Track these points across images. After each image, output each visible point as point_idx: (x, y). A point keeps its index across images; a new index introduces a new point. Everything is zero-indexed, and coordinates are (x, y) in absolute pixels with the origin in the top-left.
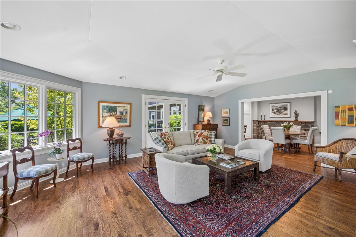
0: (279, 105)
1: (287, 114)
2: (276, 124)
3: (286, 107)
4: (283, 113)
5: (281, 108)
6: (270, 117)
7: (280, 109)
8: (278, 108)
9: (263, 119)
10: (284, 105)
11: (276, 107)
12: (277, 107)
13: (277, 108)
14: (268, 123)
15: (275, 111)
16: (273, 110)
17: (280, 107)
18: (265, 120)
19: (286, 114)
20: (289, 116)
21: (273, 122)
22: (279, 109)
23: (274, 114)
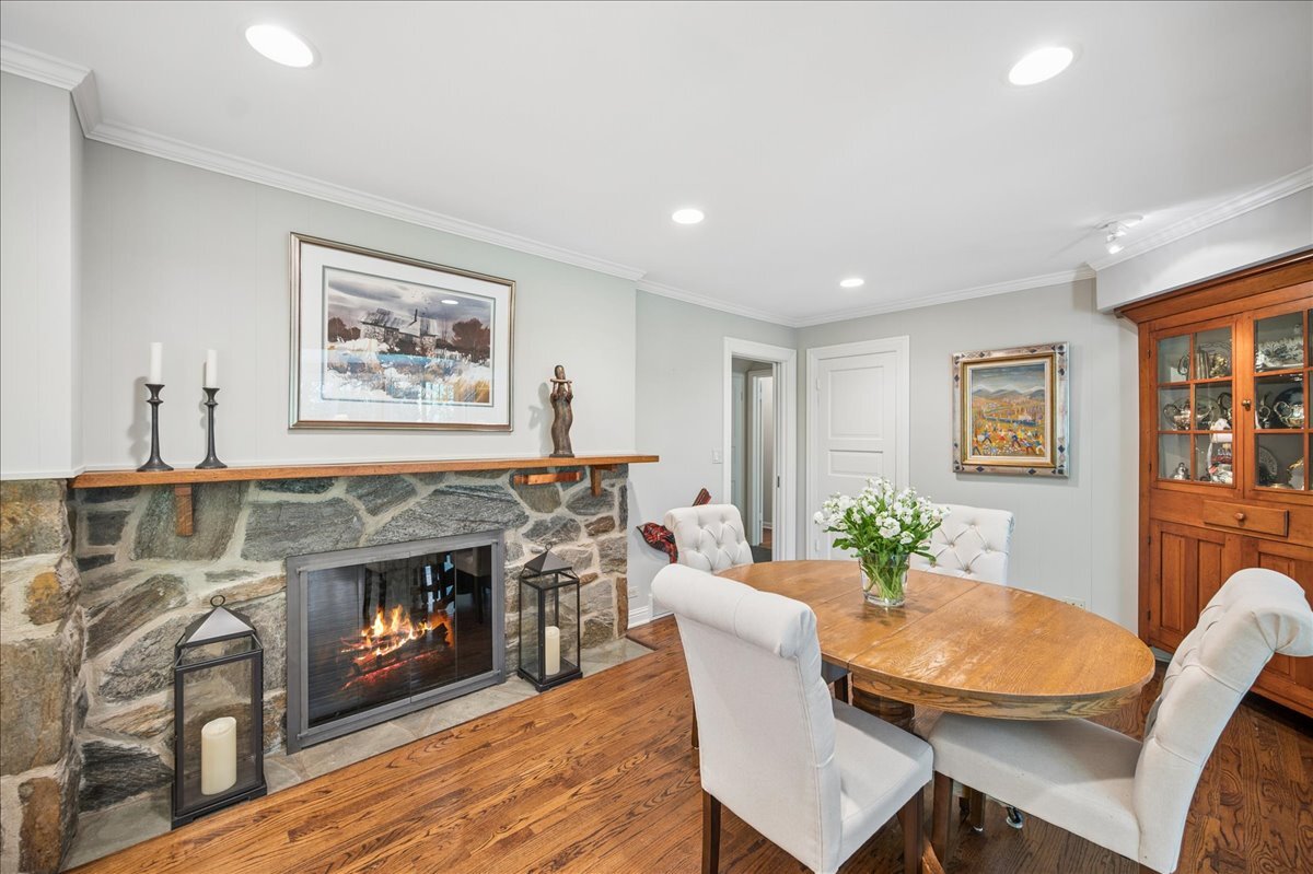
0: (414, 289)
1: (486, 399)
2: (374, 512)
3: (475, 324)
4: (454, 378)
5: (435, 328)
6: (302, 426)
7: (424, 333)
8: (405, 316)
9: (183, 455)
10: (467, 303)
11: (376, 305)
12: (390, 297)
13: (397, 313)
14: (258, 507)
15: (368, 348)
16: (339, 330)
17: (421, 314)
18: (211, 460)
19: (481, 396)
20: (495, 414)
21: (337, 491)
22: (415, 330)
23: (356, 388)
